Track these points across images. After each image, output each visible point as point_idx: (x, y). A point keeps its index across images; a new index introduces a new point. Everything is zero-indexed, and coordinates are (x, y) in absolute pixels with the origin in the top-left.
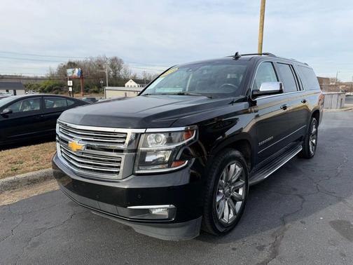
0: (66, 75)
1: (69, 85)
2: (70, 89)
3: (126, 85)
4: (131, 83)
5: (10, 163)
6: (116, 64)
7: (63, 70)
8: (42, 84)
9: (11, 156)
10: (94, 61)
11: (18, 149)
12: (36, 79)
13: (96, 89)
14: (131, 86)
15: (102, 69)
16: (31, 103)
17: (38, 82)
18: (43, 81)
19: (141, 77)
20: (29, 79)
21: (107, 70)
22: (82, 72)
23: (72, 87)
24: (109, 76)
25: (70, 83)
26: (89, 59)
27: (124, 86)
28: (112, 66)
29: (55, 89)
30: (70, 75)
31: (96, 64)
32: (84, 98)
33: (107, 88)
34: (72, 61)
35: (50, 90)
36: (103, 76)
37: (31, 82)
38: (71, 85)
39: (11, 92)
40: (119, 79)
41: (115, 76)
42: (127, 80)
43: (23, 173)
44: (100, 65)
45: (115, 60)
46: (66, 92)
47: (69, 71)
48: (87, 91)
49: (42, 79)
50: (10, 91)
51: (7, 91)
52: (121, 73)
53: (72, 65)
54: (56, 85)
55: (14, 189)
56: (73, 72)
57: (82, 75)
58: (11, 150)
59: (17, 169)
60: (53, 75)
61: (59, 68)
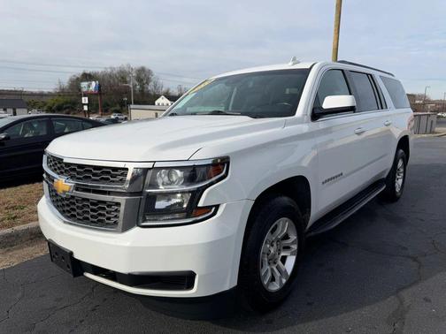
0: (80, 90)
1: (83, 102)
2: (86, 108)
3: (156, 103)
4: (162, 101)
5: (6, 208)
6: (143, 75)
7: (76, 83)
8: (49, 101)
9: (8, 199)
10: (114, 72)
11: (18, 188)
12: (41, 95)
13: (118, 107)
14: (163, 105)
15: (126, 82)
16: (35, 126)
17: (44, 99)
18: (50, 98)
19: (175, 92)
20: (32, 94)
21: (132, 83)
22: (100, 86)
23: (88, 105)
24: (134, 91)
25: (85, 100)
26: (109, 70)
27: (154, 104)
28: (139, 79)
29: (68, 108)
30: (84, 90)
31: (118, 76)
32: (103, 120)
33: (132, 106)
34: (88, 72)
35: (59, 109)
36: (127, 91)
37: (35, 99)
38: (87, 102)
39: (10, 111)
40: (148, 95)
41: (142, 91)
42: (158, 97)
43: (24, 222)
44: (123, 76)
45: (142, 70)
46: (79, 111)
47: (84, 85)
48: (106, 111)
49: (49, 95)
50: (8, 110)
51: (5, 110)
52: (150, 87)
53: (87, 77)
54: (67, 103)
55: (11, 246)
56: (89, 86)
57: (100, 90)
58: (8, 190)
59: (15, 217)
60: (63, 90)
61: (71, 80)
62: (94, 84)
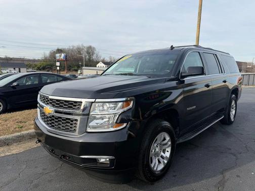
0: (55, 58)
1: (57, 65)
2: (58, 68)
3: (97, 66)
4: (101, 65)
5: (17, 122)
6: (90, 50)
7: (53, 54)
8: (38, 64)
9: (18, 117)
10: (75, 48)
11: (23, 112)
12: (34, 61)
13: (76, 68)
14: (101, 67)
15: (81, 54)
16: (32, 78)
17: (36, 63)
18: (39, 62)
19: (108, 60)
20: (29, 60)
21: (84, 55)
22: (66, 56)
23: (59, 66)
24: (85, 59)
25: (58, 64)
26: (72, 47)
27: (96, 66)
28: (88, 53)
29: (48, 68)
30: (58, 58)
31: (76, 50)
32: (67, 75)
33: (84, 68)
34: (60, 48)
35: (44, 69)
36: (81, 59)
37: (31, 63)
38: (59, 65)
39: (17, 69)
40: (93, 61)
41: (89, 60)
42: (98, 62)
43: (26, 130)
44: (79, 50)
45: (90, 47)
46: (55, 70)
47: (58, 55)
48: (70, 70)
49: (38, 61)
50: (16, 69)
51: (14, 69)
52: (94, 57)
53: (60, 51)
54: (48, 65)
55: (20, 142)
56: (60, 56)
57: (66, 58)
58: (17, 112)
59: (22, 127)
60: (46, 58)
61: (50, 53)
62: (63, 54)
